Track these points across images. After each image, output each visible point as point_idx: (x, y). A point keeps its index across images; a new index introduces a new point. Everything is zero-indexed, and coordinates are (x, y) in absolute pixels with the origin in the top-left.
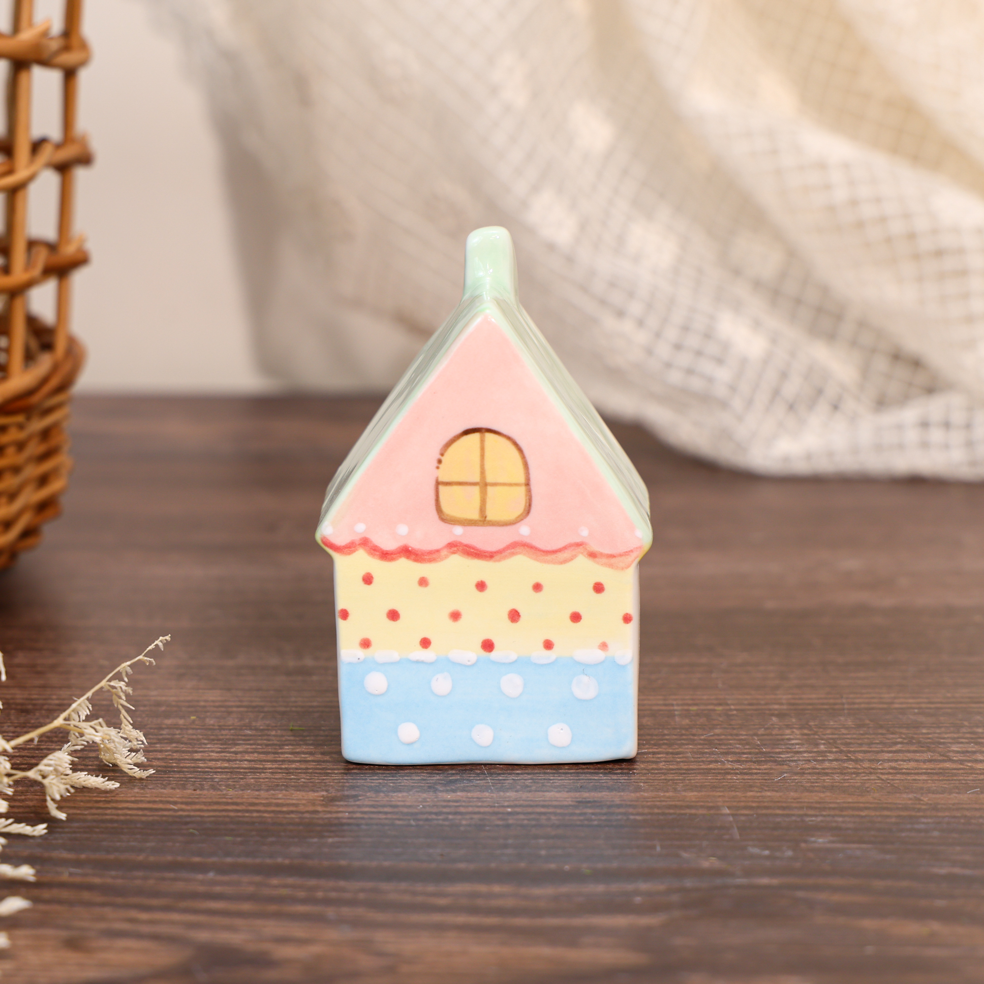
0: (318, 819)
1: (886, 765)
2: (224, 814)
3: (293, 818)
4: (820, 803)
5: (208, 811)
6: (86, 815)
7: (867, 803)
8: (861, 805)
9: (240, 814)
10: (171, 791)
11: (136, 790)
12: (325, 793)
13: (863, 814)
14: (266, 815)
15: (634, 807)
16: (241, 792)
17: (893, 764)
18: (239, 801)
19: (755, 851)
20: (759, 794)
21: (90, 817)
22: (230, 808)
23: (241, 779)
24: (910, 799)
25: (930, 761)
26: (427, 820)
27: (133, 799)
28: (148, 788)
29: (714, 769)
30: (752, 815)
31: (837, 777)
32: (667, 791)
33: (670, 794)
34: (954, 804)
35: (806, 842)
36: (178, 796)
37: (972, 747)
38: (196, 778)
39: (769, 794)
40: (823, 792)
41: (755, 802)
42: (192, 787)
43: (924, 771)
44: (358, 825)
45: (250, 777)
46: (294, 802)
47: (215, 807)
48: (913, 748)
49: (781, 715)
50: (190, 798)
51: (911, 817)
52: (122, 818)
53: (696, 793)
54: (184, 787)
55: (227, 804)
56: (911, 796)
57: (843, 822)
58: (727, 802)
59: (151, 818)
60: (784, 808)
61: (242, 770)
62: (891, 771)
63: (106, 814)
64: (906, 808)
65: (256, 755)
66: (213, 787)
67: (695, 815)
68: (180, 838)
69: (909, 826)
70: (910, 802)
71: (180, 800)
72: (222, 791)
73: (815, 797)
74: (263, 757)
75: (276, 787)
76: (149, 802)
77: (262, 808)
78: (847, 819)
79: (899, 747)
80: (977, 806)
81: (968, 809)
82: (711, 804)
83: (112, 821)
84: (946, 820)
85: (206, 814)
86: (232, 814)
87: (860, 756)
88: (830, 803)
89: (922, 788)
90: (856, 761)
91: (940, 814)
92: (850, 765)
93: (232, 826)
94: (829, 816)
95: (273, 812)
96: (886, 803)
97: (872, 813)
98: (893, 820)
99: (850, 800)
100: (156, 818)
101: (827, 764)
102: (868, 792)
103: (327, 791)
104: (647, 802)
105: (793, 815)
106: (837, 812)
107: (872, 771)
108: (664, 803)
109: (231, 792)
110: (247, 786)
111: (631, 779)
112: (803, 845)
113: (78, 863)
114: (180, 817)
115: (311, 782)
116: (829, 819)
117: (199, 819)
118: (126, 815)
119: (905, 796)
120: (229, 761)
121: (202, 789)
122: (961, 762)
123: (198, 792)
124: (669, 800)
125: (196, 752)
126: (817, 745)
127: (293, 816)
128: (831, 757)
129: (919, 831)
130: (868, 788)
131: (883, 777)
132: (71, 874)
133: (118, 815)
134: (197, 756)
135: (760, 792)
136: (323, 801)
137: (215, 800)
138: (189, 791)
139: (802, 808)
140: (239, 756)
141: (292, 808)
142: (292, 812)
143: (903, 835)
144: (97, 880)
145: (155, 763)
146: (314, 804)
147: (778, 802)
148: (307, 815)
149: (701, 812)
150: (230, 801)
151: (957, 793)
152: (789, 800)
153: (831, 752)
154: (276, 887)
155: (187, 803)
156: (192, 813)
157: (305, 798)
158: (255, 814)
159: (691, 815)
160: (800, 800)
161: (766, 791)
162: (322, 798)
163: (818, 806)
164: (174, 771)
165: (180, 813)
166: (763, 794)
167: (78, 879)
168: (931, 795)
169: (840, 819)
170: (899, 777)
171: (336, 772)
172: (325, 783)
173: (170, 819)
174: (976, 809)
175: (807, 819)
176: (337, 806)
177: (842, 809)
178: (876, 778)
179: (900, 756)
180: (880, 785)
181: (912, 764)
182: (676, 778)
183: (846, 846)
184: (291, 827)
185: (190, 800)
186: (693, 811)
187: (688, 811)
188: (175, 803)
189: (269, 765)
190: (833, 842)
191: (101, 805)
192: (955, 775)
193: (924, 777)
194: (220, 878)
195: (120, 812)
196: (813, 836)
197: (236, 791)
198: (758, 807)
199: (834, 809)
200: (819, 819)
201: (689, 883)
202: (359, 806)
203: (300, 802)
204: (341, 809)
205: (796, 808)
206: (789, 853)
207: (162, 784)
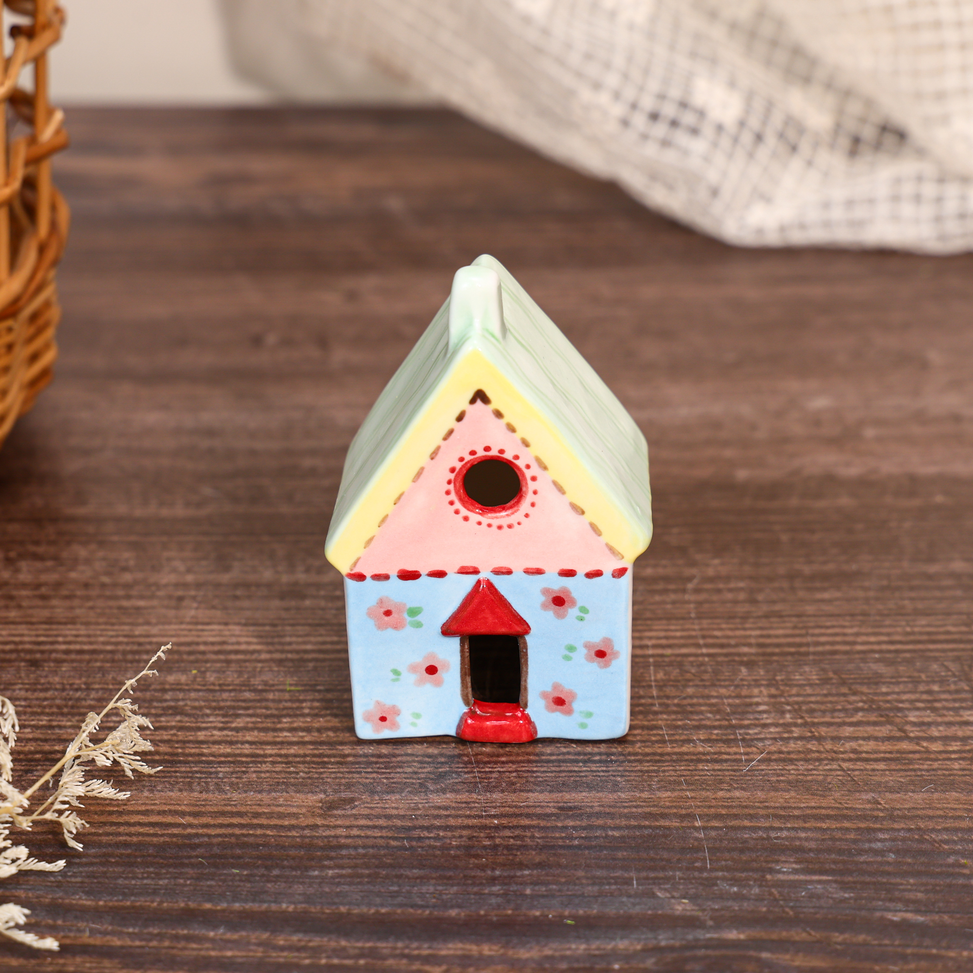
0: (318, 837)
1: (849, 745)
2: (230, 831)
3: (294, 837)
4: (785, 808)
5: (215, 826)
6: (100, 835)
7: (829, 808)
8: (824, 812)
9: (244, 832)
10: (179, 793)
11: (146, 794)
12: (322, 796)
13: (824, 826)
14: (269, 832)
15: (611, 816)
16: (244, 795)
17: (853, 745)
18: (243, 809)
19: (724, 886)
20: (728, 795)
21: (104, 839)
22: (235, 821)
23: (244, 772)
24: (869, 802)
25: (889, 739)
26: (420, 839)
27: (143, 808)
28: (157, 790)
29: (687, 754)
30: (721, 828)
31: (802, 766)
32: (642, 791)
33: (645, 795)
34: (909, 809)
35: (771, 871)
36: (185, 803)
37: (929, 717)
38: (201, 772)
39: (737, 794)
40: (788, 791)
41: (725, 807)
42: (198, 788)
43: (882, 755)
44: (356, 848)
45: (252, 769)
46: (295, 810)
47: (220, 821)
48: (873, 718)
49: (750, 665)
50: (197, 805)
51: (869, 830)
52: (135, 839)
53: (669, 794)
54: (190, 787)
55: (233, 814)
56: (870, 796)
57: (807, 839)
58: (699, 807)
59: (162, 839)
60: (751, 817)
61: (244, 759)
62: (852, 756)
63: (119, 834)
64: (864, 818)
65: (256, 733)
66: (219, 789)
67: (669, 828)
68: (190, 871)
69: (867, 846)
70: (868, 806)
71: (187, 809)
72: (226, 794)
73: (779, 799)
74: (262, 736)
75: (275, 787)
76: (159, 813)
77: (264, 821)
78: (810, 834)
79: (859, 716)
80: (930, 813)
81: (921, 818)
82: (684, 812)
83: (126, 845)
84: (902, 834)
85: (212, 832)
86: (237, 831)
87: (823, 731)
88: (795, 808)
89: (879, 784)
90: (820, 739)
91: (896, 826)
92: (813, 746)
93: (238, 851)
94: (793, 828)
95: (275, 827)
96: (847, 808)
97: (834, 825)
98: (852, 836)
99: (813, 804)
100: (167, 839)
101: (792, 745)
102: (830, 789)
103: (325, 792)
104: (625, 807)
105: (760, 828)
106: (801, 824)
107: (834, 755)
108: (640, 810)
109: (236, 796)
110: (249, 786)
111: (608, 771)
112: (769, 877)
113: (97, 914)
114: (189, 836)
115: (309, 778)
116: (793, 834)
117: (206, 839)
118: (140, 834)
119: (864, 796)
120: (231, 743)
121: (207, 791)
122: (917, 740)
123: (204, 796)
124: (644, 804)
125: (200, 729)
126: (783, 713)
127: (294, 833)
128: (796, 732)
129: (876, 852)
130: (830, 783)
131: (845, 765)
132: (92, 931)
133: (130, 835)
134: (201, 736)
135: (729, 790)
136: (321, 808)
137: (220, 808)
138: (196, 794)
139: (767, 816)
140: (240, 736)
141: (294, 822)
142: (292, 827)
143: (862, 859)
144: (117, 942)
145: (163, 748)
146: (313, 815)
147: (746, 807)
148: (307, 832)
149: (675, 823)
150: (235, 810)
151: (913, 792)
152: (756, 804)
153: (796, 725)
154: (282, 949)
155: (195, 815)
156: (200, 831)
157: (305, 804)
158: (259, 832)
159: (665, 828)
160: (767, 804)
161: (735, 789)
162: (321, 805)
163: (782, 813)
164: (180, 762)
165: (189, 831)
166: (732, 794)
167: (97, 941)
168: (889, 796)
169: (803, 835)
170: (860, 765)
171: (332, 760)
172: (323, 779)
173: (180, 841)
174: (931, 818)
175: (773, 834)
176: (335, 816)
177: (805, 818)
178: (839, 768)
179: (862, 731)
180: (840, 778)
181: (871, 745)
182: (651, 768)
183: (808, 878)
184: (292, 852)
185: (197, 809)
186: (667, 823)
187: (662, 823)
188: (183, 814)
189: (269, 750)
190: (795, 871)
191: (114, 819)
192: (911, 762)
193: (882, 766)
194: (229, 936)
195: (133, 830)
196: (777, 862)
197: (239, 793)
198: (728, 816)
199: (798, 817)
200: (785, 834)
201: (664, 939)
202: (356, 817)
203: (300, 812)
204: (339, 822)
205: (762, 817)
206: (756, 890)
207: (169, 783)
